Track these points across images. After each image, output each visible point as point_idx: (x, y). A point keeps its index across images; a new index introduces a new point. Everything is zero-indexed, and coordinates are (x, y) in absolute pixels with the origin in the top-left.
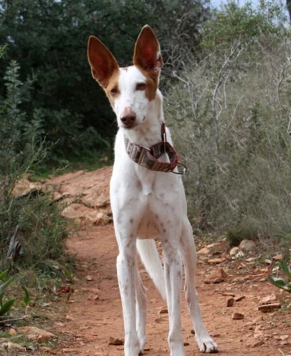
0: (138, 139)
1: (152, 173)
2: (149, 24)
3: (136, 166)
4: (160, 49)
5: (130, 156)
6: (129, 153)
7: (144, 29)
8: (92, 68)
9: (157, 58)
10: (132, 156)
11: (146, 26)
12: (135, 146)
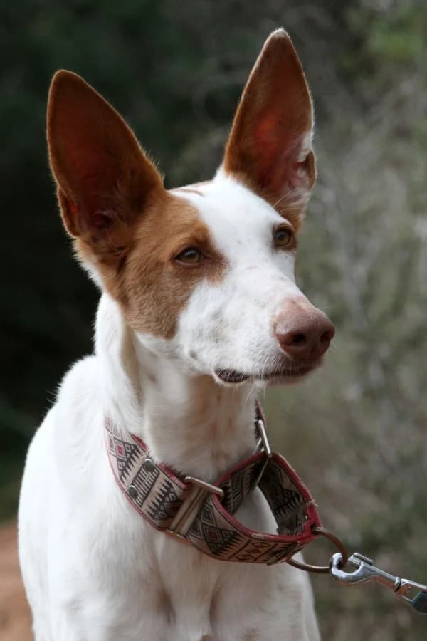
0: (190, 453)
1: (214, 568)
2: (287, 29)
3: (161, 539)
4: (313, 124)
5: (138, 508)
6: (132, 494)
7: (273, 40)
8: (59, 187)
9: (302, 158)
10: (145, 508)
11: (279, 32)
12: (162, 476)
